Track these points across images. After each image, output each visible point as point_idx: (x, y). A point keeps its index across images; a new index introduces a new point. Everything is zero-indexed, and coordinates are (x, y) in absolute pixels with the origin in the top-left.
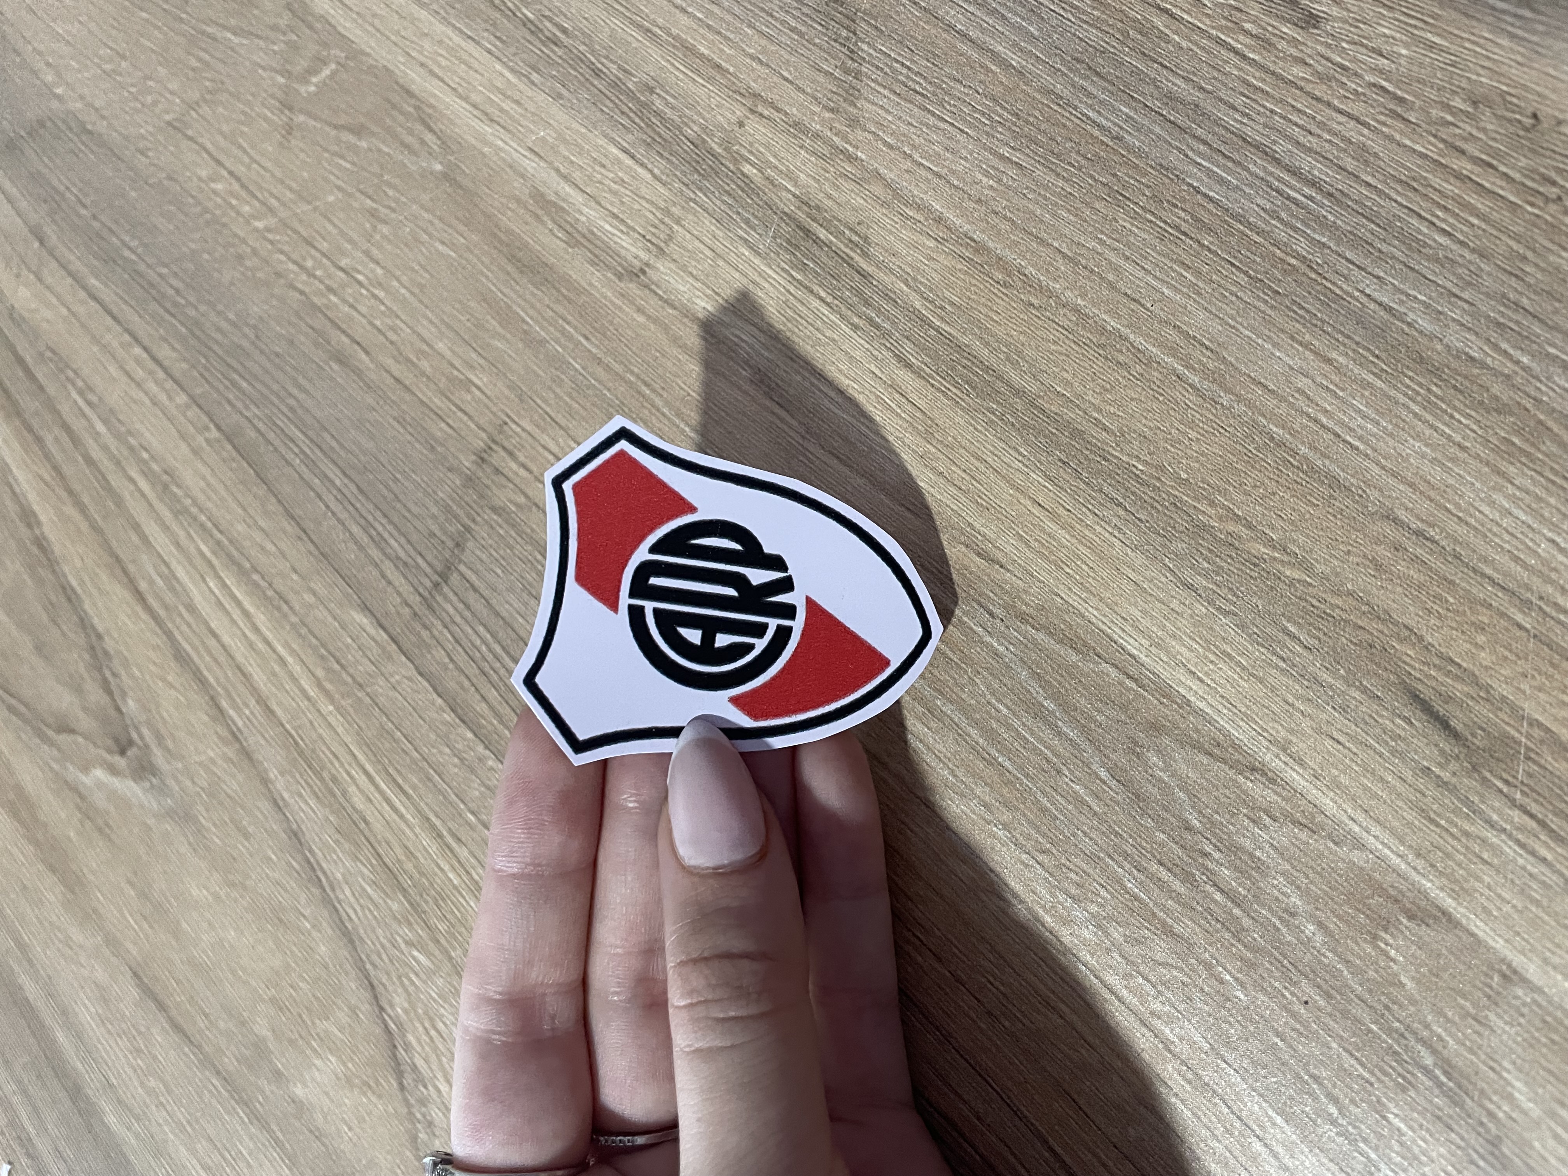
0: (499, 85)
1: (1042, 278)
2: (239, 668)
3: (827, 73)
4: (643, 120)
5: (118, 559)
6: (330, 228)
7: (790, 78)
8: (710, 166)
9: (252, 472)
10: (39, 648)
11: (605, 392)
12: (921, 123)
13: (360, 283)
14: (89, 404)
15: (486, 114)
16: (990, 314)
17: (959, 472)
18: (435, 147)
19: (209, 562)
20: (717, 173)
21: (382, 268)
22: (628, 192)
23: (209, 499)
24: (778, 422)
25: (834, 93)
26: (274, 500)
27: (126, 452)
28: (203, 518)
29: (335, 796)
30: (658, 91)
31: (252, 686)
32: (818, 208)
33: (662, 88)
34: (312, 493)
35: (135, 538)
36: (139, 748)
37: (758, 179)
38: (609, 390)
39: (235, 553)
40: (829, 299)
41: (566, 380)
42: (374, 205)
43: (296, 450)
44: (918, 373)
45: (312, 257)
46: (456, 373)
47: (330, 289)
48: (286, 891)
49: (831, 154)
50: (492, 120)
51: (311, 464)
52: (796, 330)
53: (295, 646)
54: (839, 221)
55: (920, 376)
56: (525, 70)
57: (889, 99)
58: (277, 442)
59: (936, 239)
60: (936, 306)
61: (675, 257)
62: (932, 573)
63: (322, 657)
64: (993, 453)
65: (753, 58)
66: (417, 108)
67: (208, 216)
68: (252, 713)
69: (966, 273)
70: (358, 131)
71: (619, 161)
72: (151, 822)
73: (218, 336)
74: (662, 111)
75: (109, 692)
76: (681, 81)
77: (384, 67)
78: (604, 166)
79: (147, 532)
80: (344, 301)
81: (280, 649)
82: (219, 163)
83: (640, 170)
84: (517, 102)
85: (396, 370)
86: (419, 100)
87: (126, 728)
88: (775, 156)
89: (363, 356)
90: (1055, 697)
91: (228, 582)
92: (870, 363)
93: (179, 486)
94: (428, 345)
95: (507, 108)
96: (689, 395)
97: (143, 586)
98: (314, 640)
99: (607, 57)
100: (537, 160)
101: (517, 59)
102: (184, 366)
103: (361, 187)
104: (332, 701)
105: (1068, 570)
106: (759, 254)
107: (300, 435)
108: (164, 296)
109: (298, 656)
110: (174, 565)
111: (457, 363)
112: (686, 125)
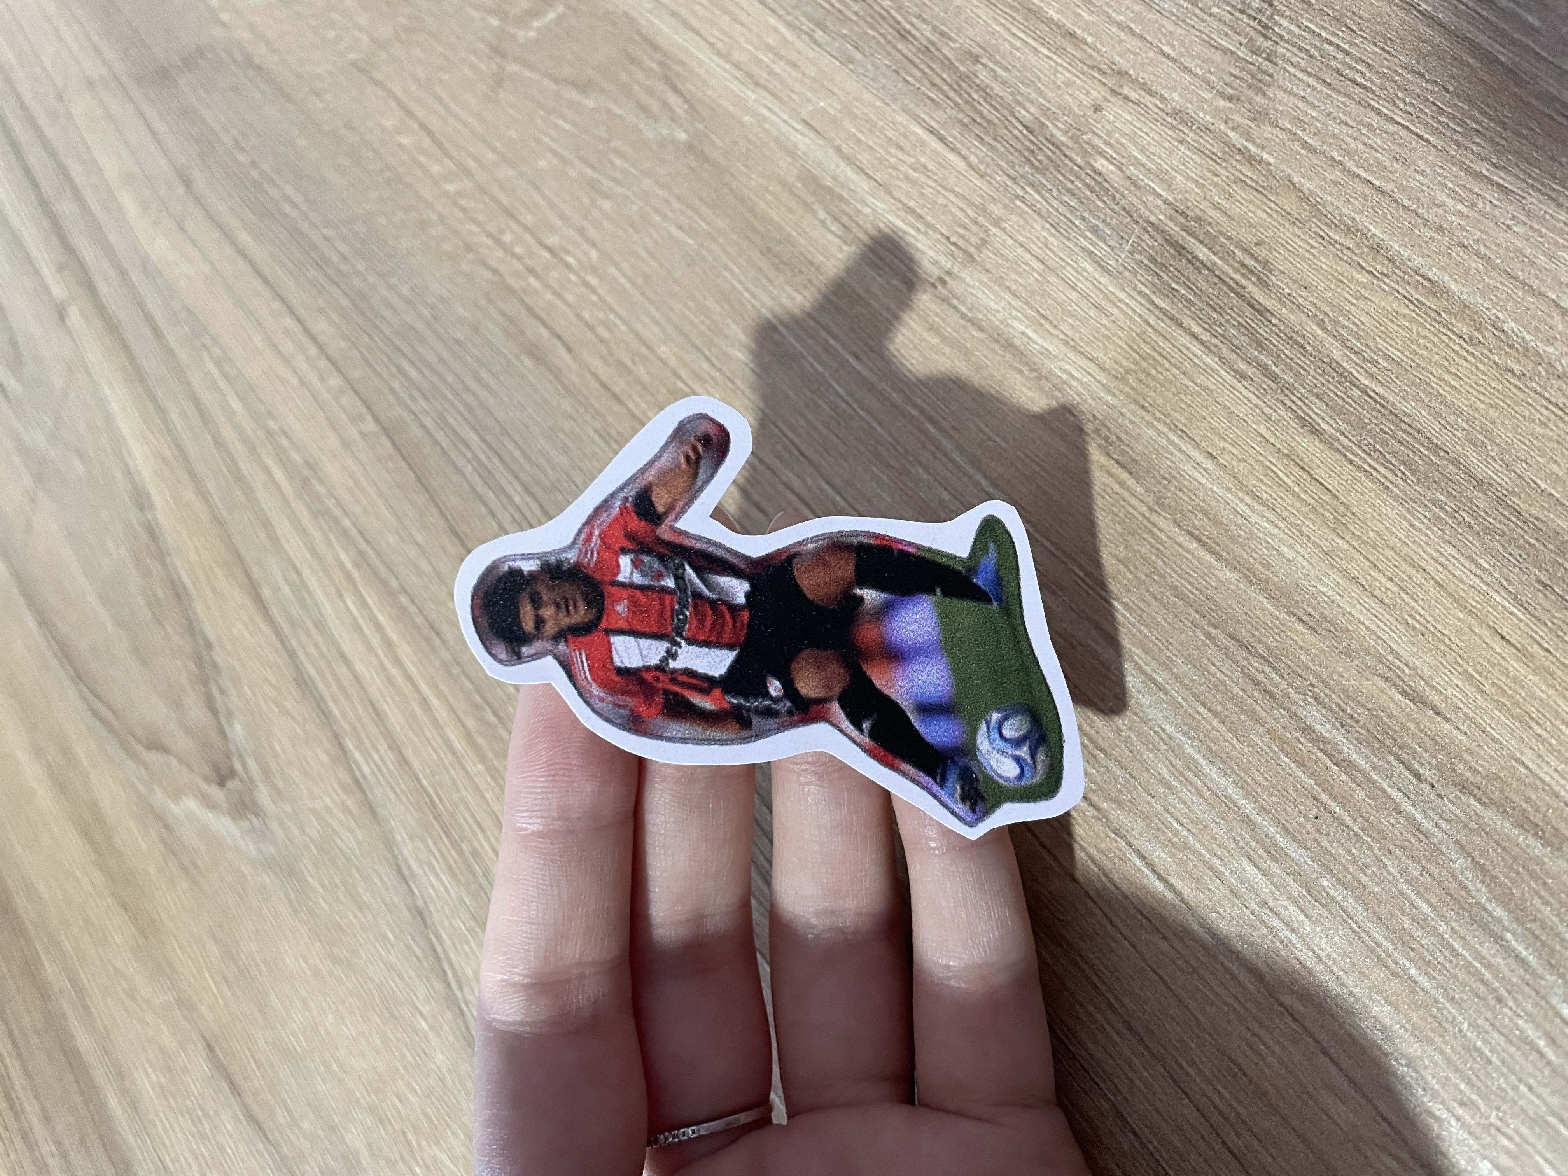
0: (771, 41)
1: (1528, 337)
2: (372, 704)
3: (1225, 51)
4: (960, 95)
5: (240, 559)
6: (538, 198)
7: (1173, 54)
8: (1048, 157)
9: (412, 475)
10: (138, 650)
11: (875, 425)
12: (1359, 123)
13: (568, 266)
14: (226, 376)
15: (750, 76)
16: (1446, 376)
17: (1383, 580)
18: (679, 111)
19: (348, 576)
20: (1057, 167)
21: (599, 251)
22: (933, 184)
23: (357, 501)
24: (1116, 487)
25: (1235, 76)
26: (435, 511)
27: (262, 436)
28: (347, 523)
29: (474, 875)
30: (984, 60)
31: (386, 729)
32: (1198, 219)
33: (991, 56)
34: (483, 509)
35: (263, 536)
36: (242, 780)
37: (1117, 179)
38: (880, 424)
39: (382, 569)
40: (1206, 337)
41: (824, 406)
42: (595, 175)
43: (469, 455)
44: (1330, 443)
45: (513, 232)
46: (680, 384)
47: (532, 271)
48: (401, 977)
49: (1225, 153)
50: (757, 84)
51: (487, 475)
52: (1154, 372)
53: (442, 687)
54: (1229, 238)
55: (1332, 447)
56: (808, 25)
57: (1314, 88)
58: (445, 443)
59: (1371, 273)
60: (1364, 359)
61: (988, 266)
62: (1330, 709)
63: (476, 706)
64: (1437, 561)
65: (1121, 26)
66: (661, 64)
67: (388, 174)
68: (382, 760)
69: (1412, 320)
70: (584, 87)
71: (923, 143)
72: (247, 870)
73: (388, 314)
74: (987, 86)
75: (214, 712)
76: (1017, 49)
77: (626, 14)
78: (901, 149)
79: (279, 531)
80: (547, 286)
81: (424, 687)
82: (409, 113)
83: (951, 157)
84: (794, 65)
85: (604, 372)
86: (665, 54)
87: (228, 755)
88: (1143, 150)
89: (563, 352)
90: (1505, 899)
91: (369, 601)
92: (1258, 423)
93: (321, 481)
94: (649, 347)
95: (778, 70)
96: (990, 439)
97: (267, 593)
98: (468, 684)
99: (919, 17)
100: (812, 134)
101: (797, 12)
102: (343, 344)
103: (581, 153)
104: (483, 758)
105: (1539, 731)
106: (1108, 272)
107: (476, 438)
108: (327, 261)
109: (447, 700)
110: (306, 573)
111: (683, 373)
112: (1019, 103)
